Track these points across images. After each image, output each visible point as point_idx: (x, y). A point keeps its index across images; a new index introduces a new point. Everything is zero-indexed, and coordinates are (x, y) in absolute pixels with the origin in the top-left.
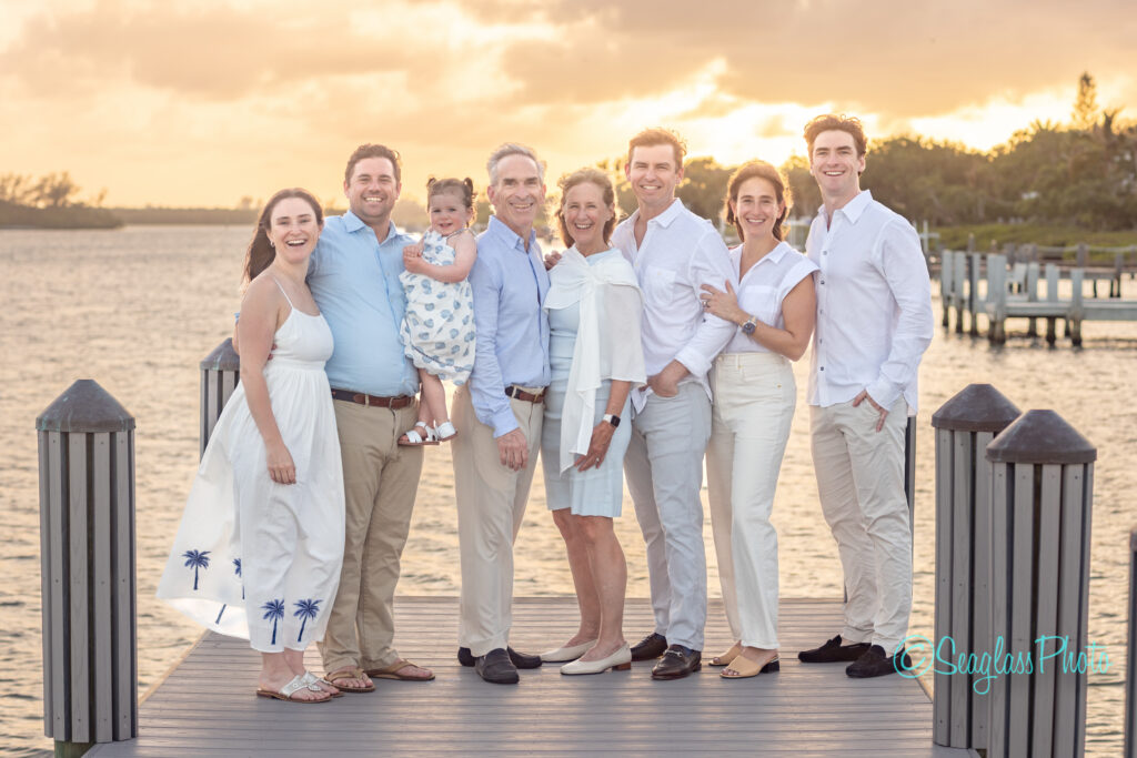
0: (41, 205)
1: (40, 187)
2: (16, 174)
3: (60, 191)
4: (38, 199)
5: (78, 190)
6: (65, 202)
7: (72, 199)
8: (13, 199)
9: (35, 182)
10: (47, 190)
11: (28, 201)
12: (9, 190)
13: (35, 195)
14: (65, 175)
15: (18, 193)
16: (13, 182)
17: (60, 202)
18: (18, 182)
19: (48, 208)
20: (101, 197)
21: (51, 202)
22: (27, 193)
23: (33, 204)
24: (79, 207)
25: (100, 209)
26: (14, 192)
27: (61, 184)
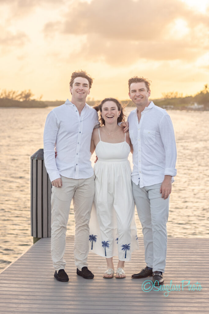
0: (21, 100)
1: (21, 95)
2: (14, 90)
3: (28, 96)
4: (20, 98)
5: (33, 95)
6: (29, 99)
7: (32, 98)
8: (12, 98)
9: (20, 93)
10: (23, 95)
11: (17, 99)
12: (11, 96)
13: (19, 97)
14: (29, 90)
15: (14, 96)
16: (12, 93)
17: (28, 99)
18: (14, 93)
19: (24, 101)
20: (41, 98)
21: (24, 99)
22: (17, 96)
23: (19, 100)
24: (34, 101)
25: (41, 101)
26: (13, 96)
27: (28, 93)
